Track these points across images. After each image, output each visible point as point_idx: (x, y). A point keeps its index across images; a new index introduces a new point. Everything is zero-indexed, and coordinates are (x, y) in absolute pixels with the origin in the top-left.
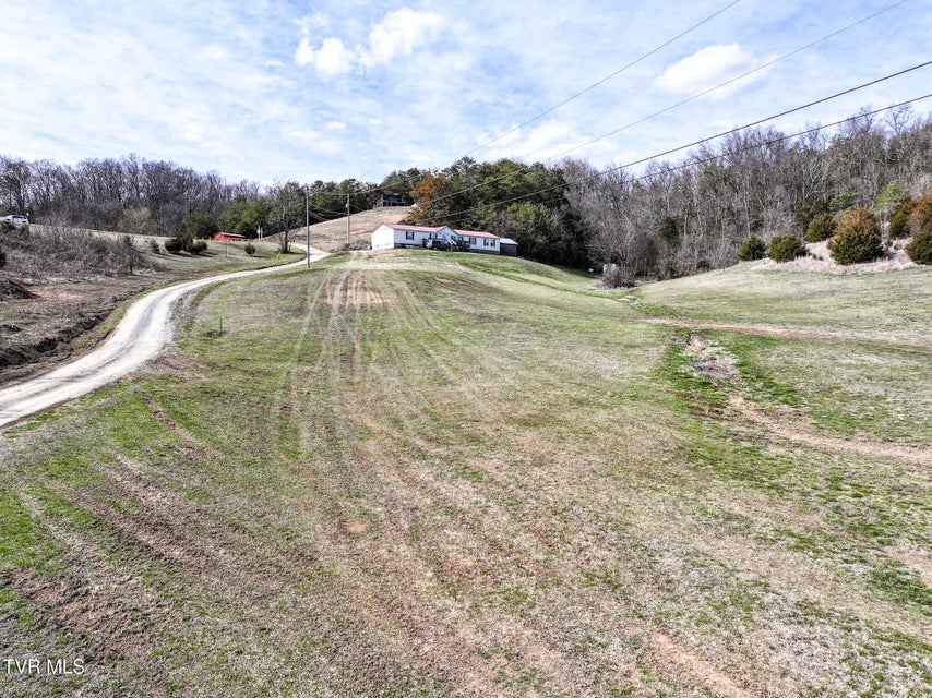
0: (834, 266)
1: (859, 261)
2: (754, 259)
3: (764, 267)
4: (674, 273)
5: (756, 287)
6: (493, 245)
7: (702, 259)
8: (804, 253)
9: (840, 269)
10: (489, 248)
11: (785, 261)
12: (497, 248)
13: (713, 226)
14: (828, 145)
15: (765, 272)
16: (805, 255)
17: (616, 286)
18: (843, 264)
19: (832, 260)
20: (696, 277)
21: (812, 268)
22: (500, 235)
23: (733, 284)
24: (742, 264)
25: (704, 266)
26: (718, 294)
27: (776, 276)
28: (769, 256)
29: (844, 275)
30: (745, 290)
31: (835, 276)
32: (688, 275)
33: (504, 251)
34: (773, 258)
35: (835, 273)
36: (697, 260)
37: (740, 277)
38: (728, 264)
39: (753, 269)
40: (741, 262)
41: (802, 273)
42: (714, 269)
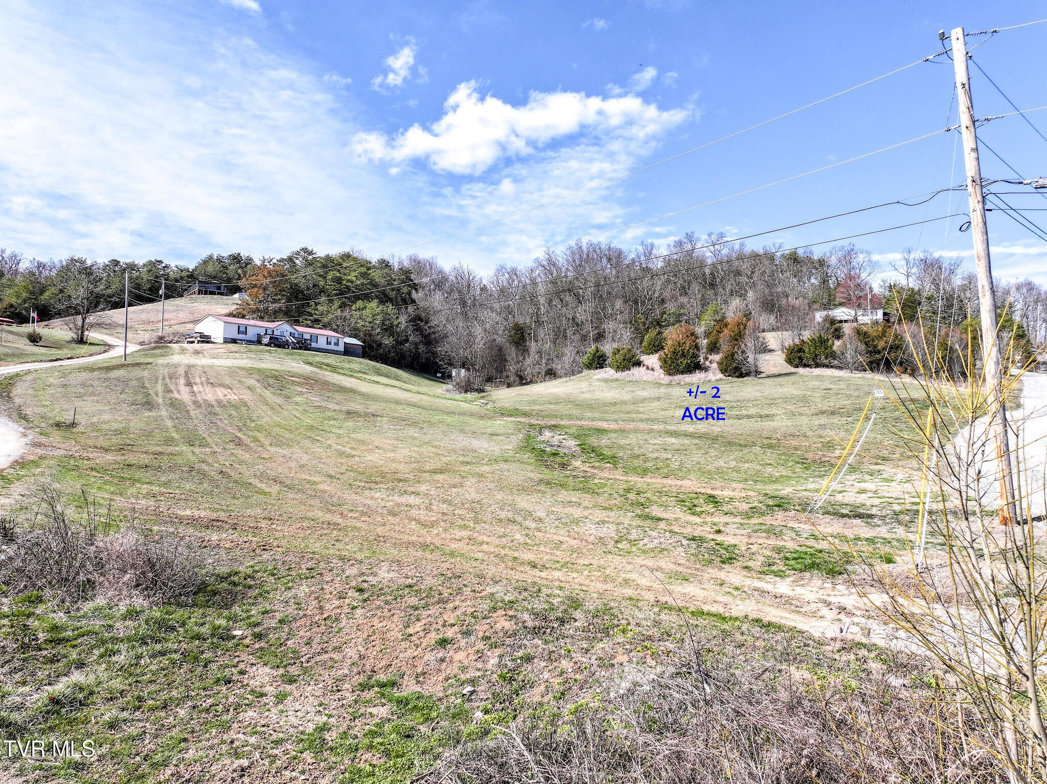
0: (662, 376)
1: (682, 373)
2: (597, 368)
3: (606, 375)
5: (597, 393)
6: (337, 344)
7: (549, 367)
8: (639, 364)
9: (667, 379)
10: (332, 347)
11: (623, 371)
12: (341, 348)
13: (559, 336)
14: (660, 264)
15: (606, 381)
16: (640, 366)
17: (466, 391)
18: (670, 375)
19: (662, 371)
20: (543, 384)
21: (645, 378)
22: (343, 333)
23: (578, 391)
24: (586, 372)
25: (551, 374)
26: (564, 399)
27: (614, 385)
28: (610, 366)
29: (669, 385)
30: (587, 396)
31: (663, 385)
33: (348, 351)
34: (613, 368)
35: (662, 382)
36: (544, 368)
37: (584, 385)
38: (573, 373)
39: (595, 377)
40: (584, 370)
41: (636, 382)
42: (561, 377)
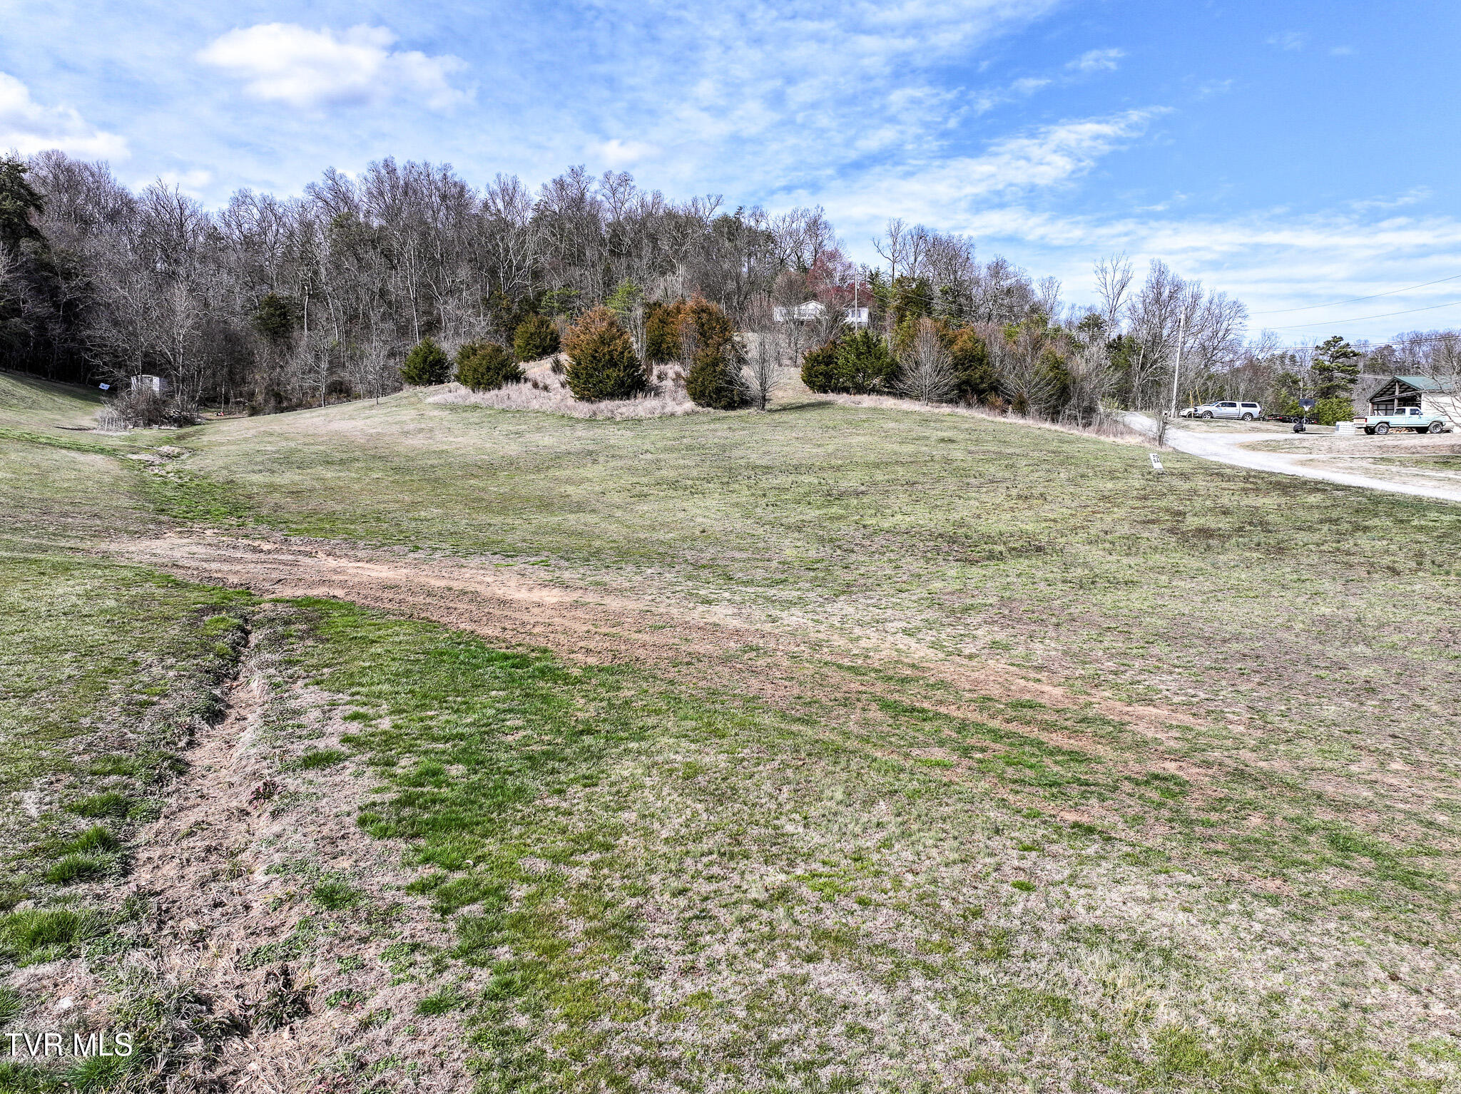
0: (571, 402)
1: (612, 396)
2: (430, 383)
3: (450, 398)
4: (281, 402)
5: (439, 436)
7: (335, 378)
8: (516, 377)
9: (584, 409)
11: (487, 389)
13: (354, 320)
15: (453, 408)
16: (518, 381)
17: (149, 423)
18: (589, 400)
19: (568, 391)
21: (535, 405)
23: (395, 429)
24: (408, 391)
25: (341, 392)
26: (363, 449)
27: (474, 417)
28: (458, 378)
29: (592, 420)
30: (418, 442)
31: (578, 421)
32: (309, 406)
34: (465, 382)
35: (576, 415)
36: (325, 379)
37: (407, 415)
38: (384, 391)
39: (430, 400)
40: (406, 386)
41: (520, 413)
42: (358, 397)
